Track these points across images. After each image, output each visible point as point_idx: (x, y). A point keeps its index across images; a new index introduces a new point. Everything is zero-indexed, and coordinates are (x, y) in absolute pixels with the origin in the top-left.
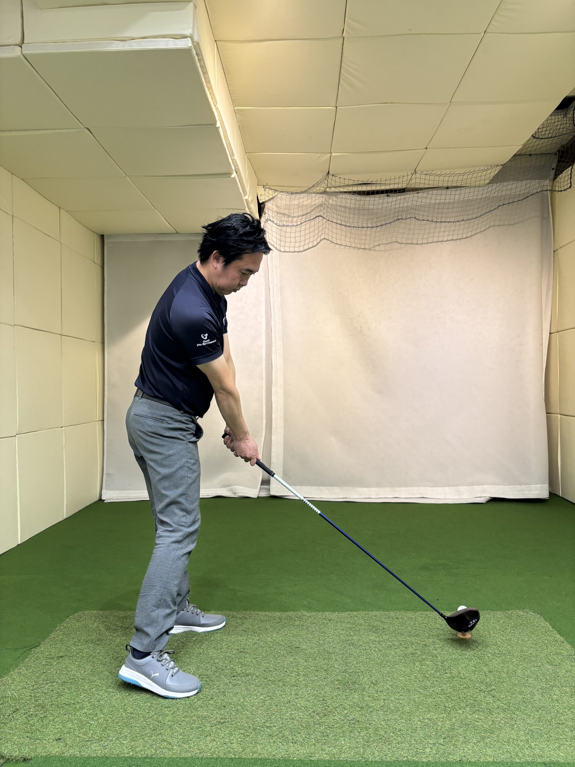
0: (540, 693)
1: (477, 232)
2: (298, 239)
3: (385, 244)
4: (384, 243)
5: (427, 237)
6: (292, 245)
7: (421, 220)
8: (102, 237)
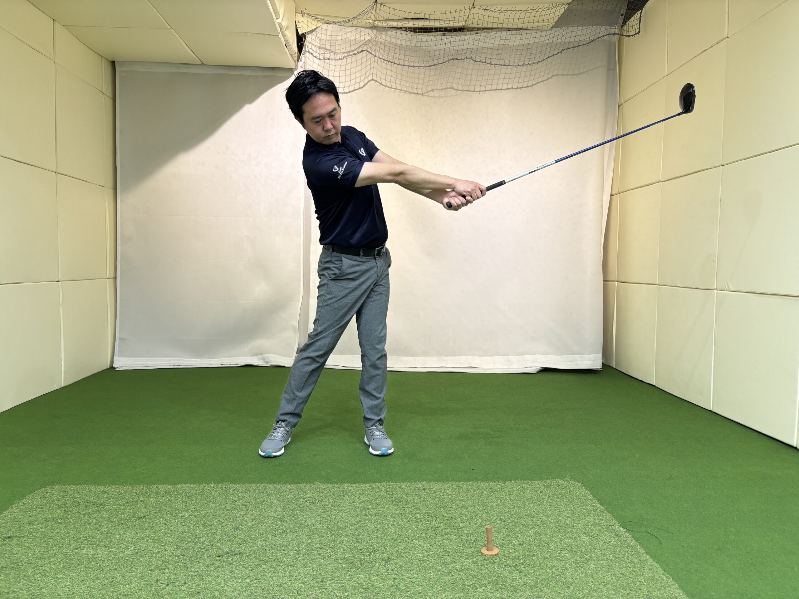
0: (573, 568)
1: (539, 81)
2: (343, 79)
3: (440, 90)
4: (438, 88)
5: (485, 84)
7: (478, 62)
8: (113, 63)
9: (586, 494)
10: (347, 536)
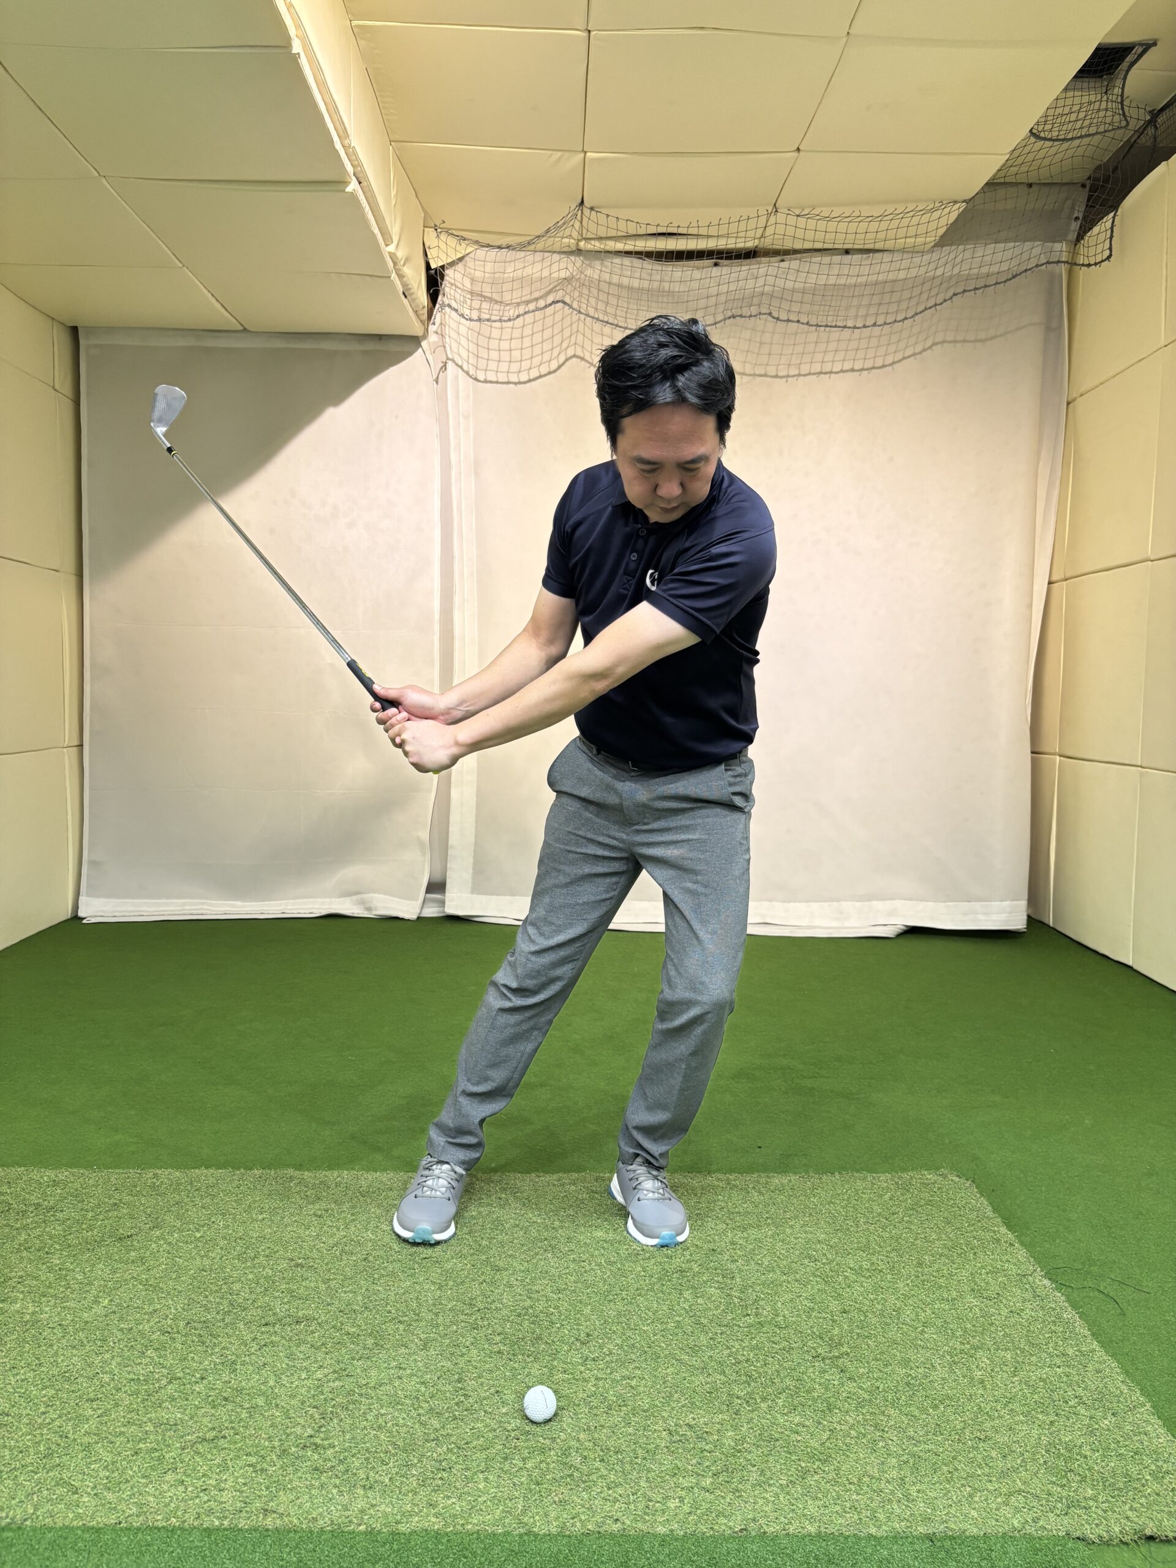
0: (946, 1364)
1: (906, 355)
2: (516, 354)
5: (799, 362)
6: (504, 367)
7: (784, 321)
8: (74, 331)
9: (979, 1205)
10: (511, 1286)
